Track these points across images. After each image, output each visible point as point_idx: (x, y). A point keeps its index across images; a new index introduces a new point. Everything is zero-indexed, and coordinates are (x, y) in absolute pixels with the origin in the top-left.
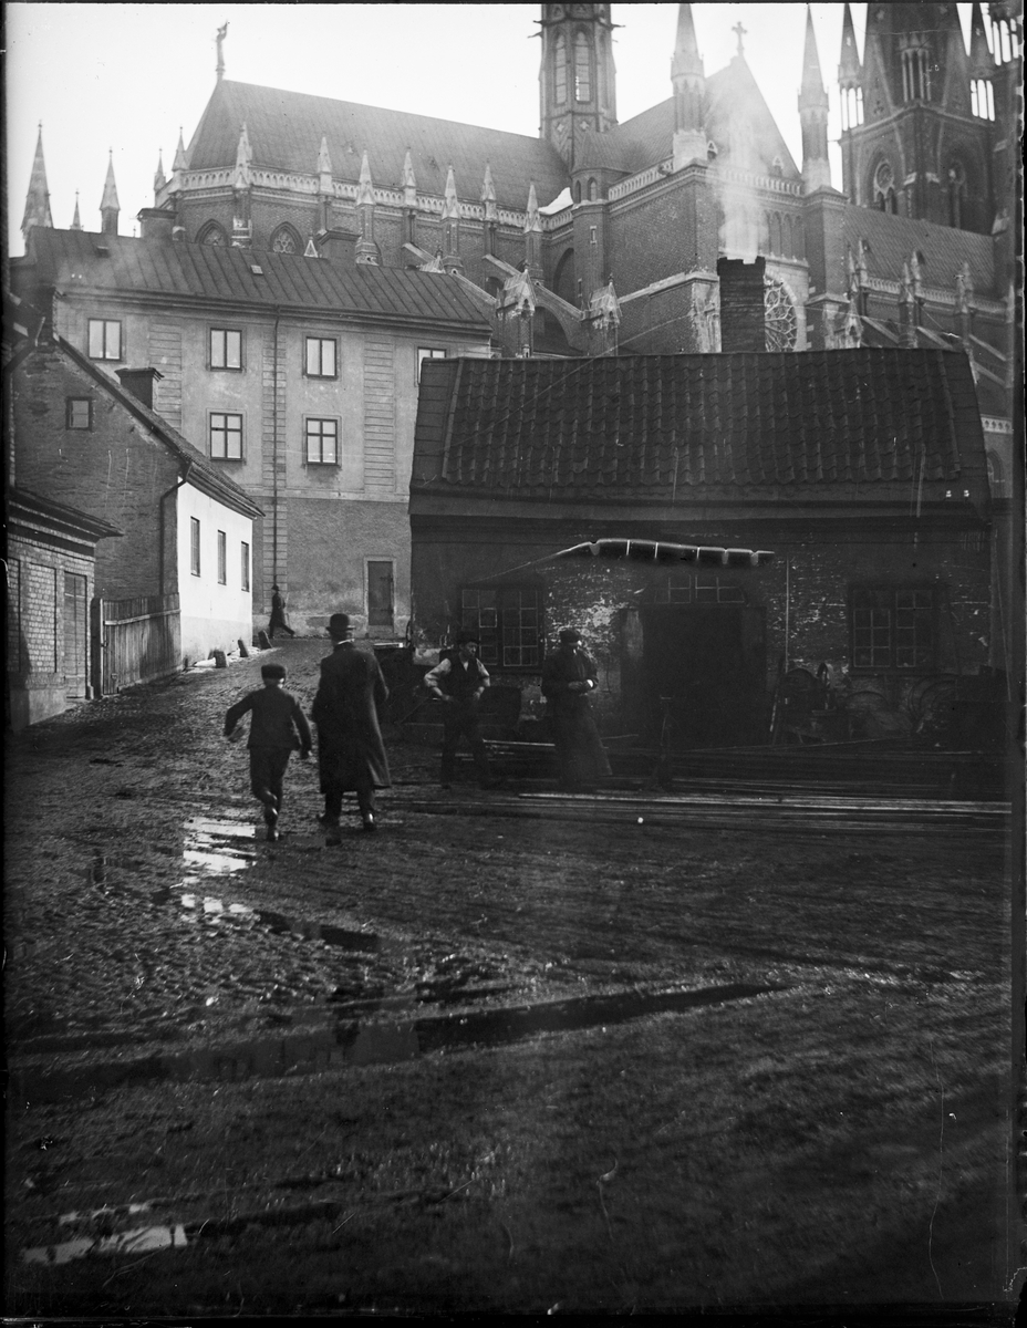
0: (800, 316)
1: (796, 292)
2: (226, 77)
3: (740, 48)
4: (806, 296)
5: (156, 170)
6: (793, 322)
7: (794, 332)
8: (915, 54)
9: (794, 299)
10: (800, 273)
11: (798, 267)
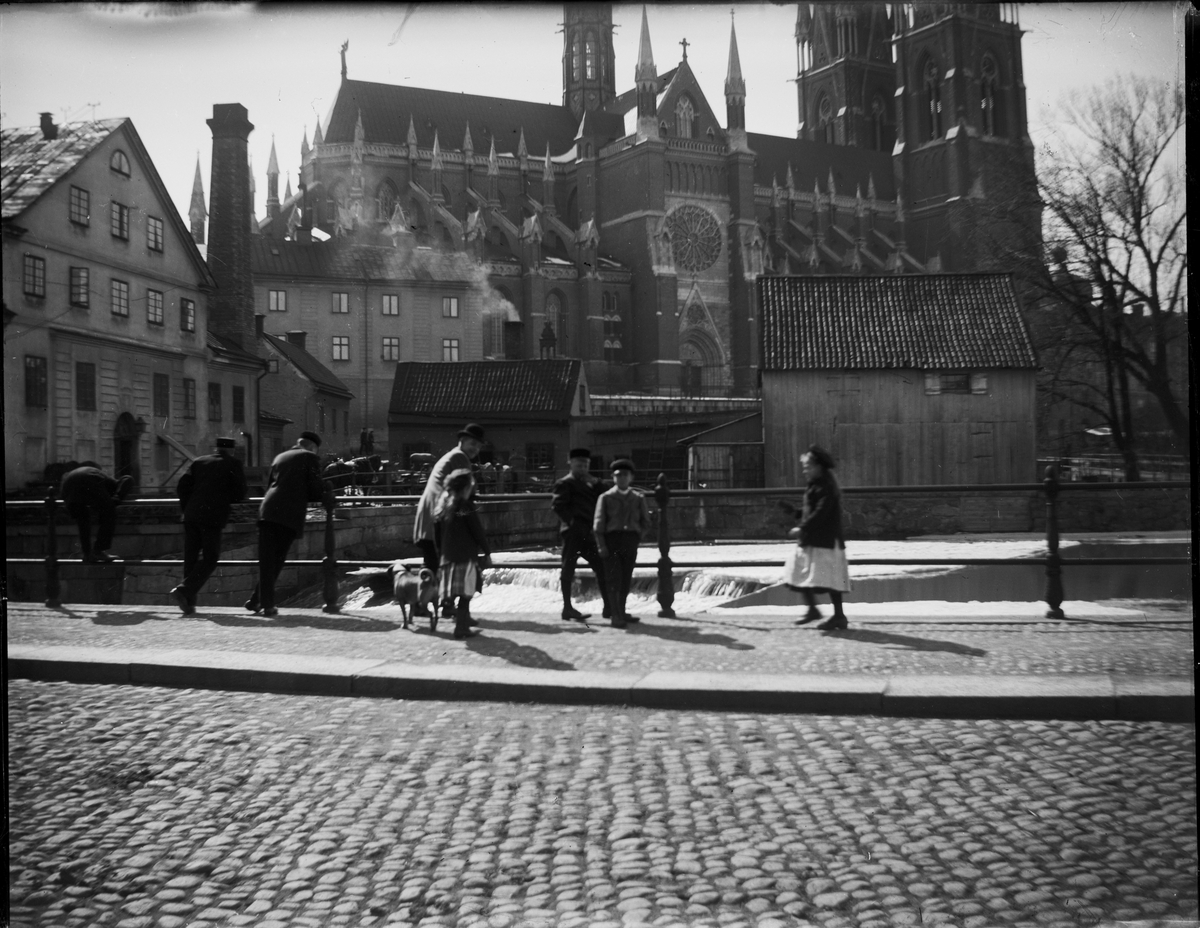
0: (724, 233)
1: (721, 217)
2: (350, 77)
3: (685, 56)
4: (728, 220)
5: (302, 140)
6: (719, 238)
7: (720, 244)
8: (846, 20)
9: (720, 223)
10: (723, 205)
11: (723, 201)
